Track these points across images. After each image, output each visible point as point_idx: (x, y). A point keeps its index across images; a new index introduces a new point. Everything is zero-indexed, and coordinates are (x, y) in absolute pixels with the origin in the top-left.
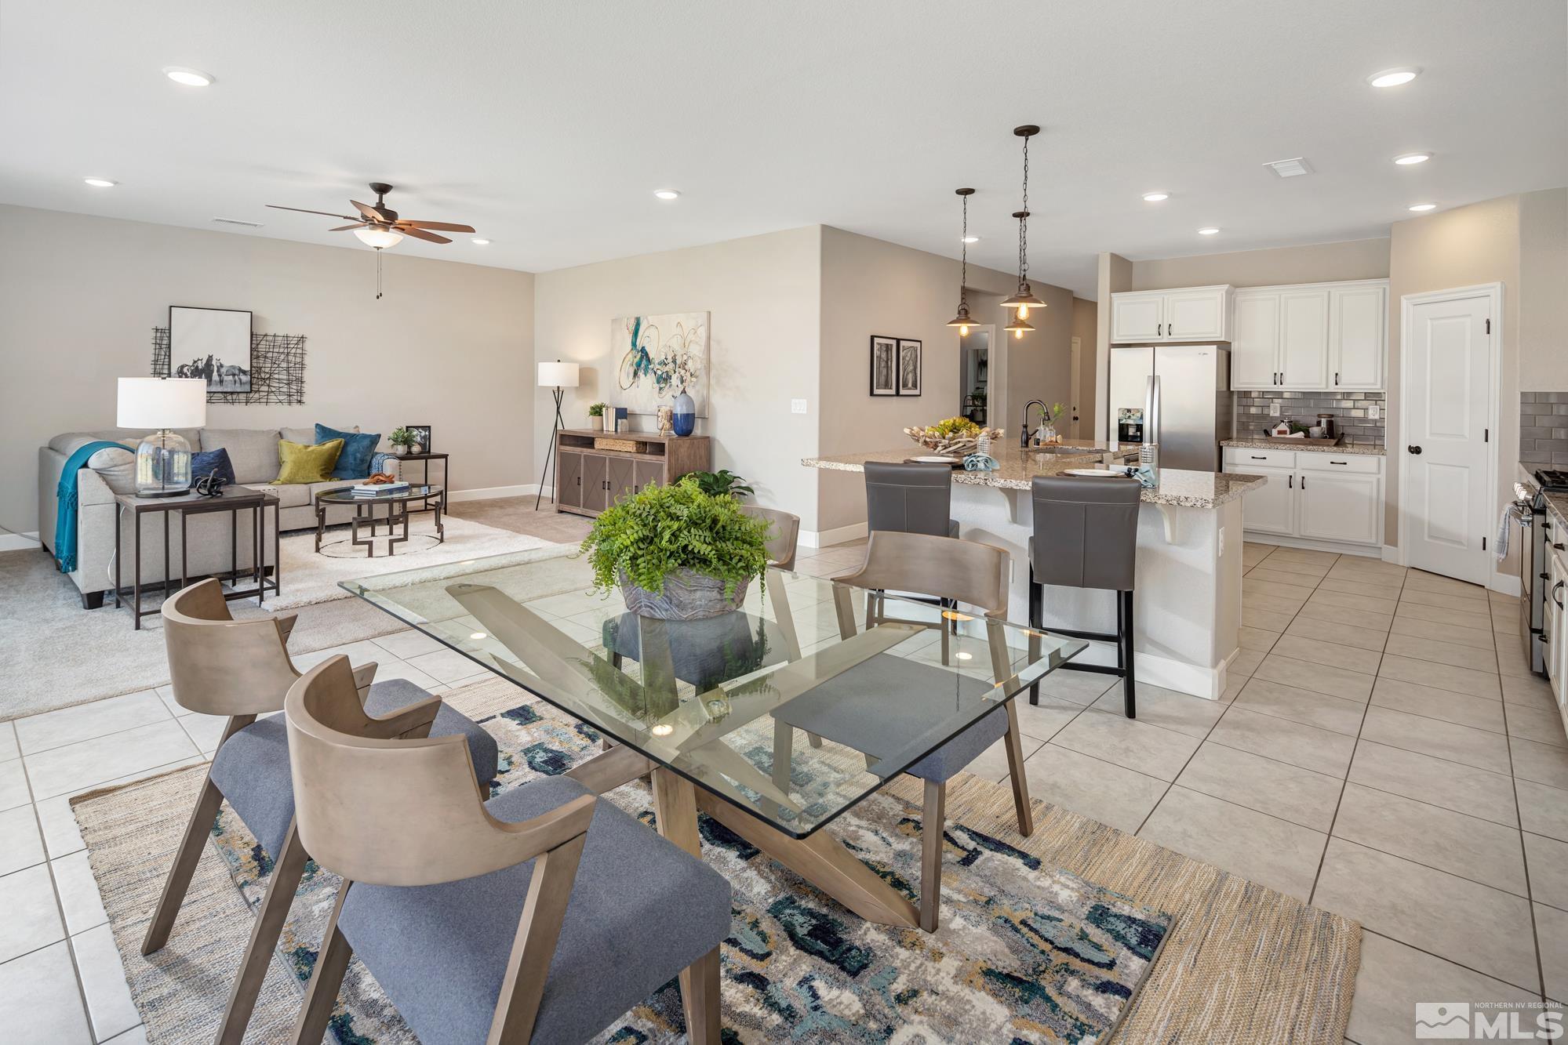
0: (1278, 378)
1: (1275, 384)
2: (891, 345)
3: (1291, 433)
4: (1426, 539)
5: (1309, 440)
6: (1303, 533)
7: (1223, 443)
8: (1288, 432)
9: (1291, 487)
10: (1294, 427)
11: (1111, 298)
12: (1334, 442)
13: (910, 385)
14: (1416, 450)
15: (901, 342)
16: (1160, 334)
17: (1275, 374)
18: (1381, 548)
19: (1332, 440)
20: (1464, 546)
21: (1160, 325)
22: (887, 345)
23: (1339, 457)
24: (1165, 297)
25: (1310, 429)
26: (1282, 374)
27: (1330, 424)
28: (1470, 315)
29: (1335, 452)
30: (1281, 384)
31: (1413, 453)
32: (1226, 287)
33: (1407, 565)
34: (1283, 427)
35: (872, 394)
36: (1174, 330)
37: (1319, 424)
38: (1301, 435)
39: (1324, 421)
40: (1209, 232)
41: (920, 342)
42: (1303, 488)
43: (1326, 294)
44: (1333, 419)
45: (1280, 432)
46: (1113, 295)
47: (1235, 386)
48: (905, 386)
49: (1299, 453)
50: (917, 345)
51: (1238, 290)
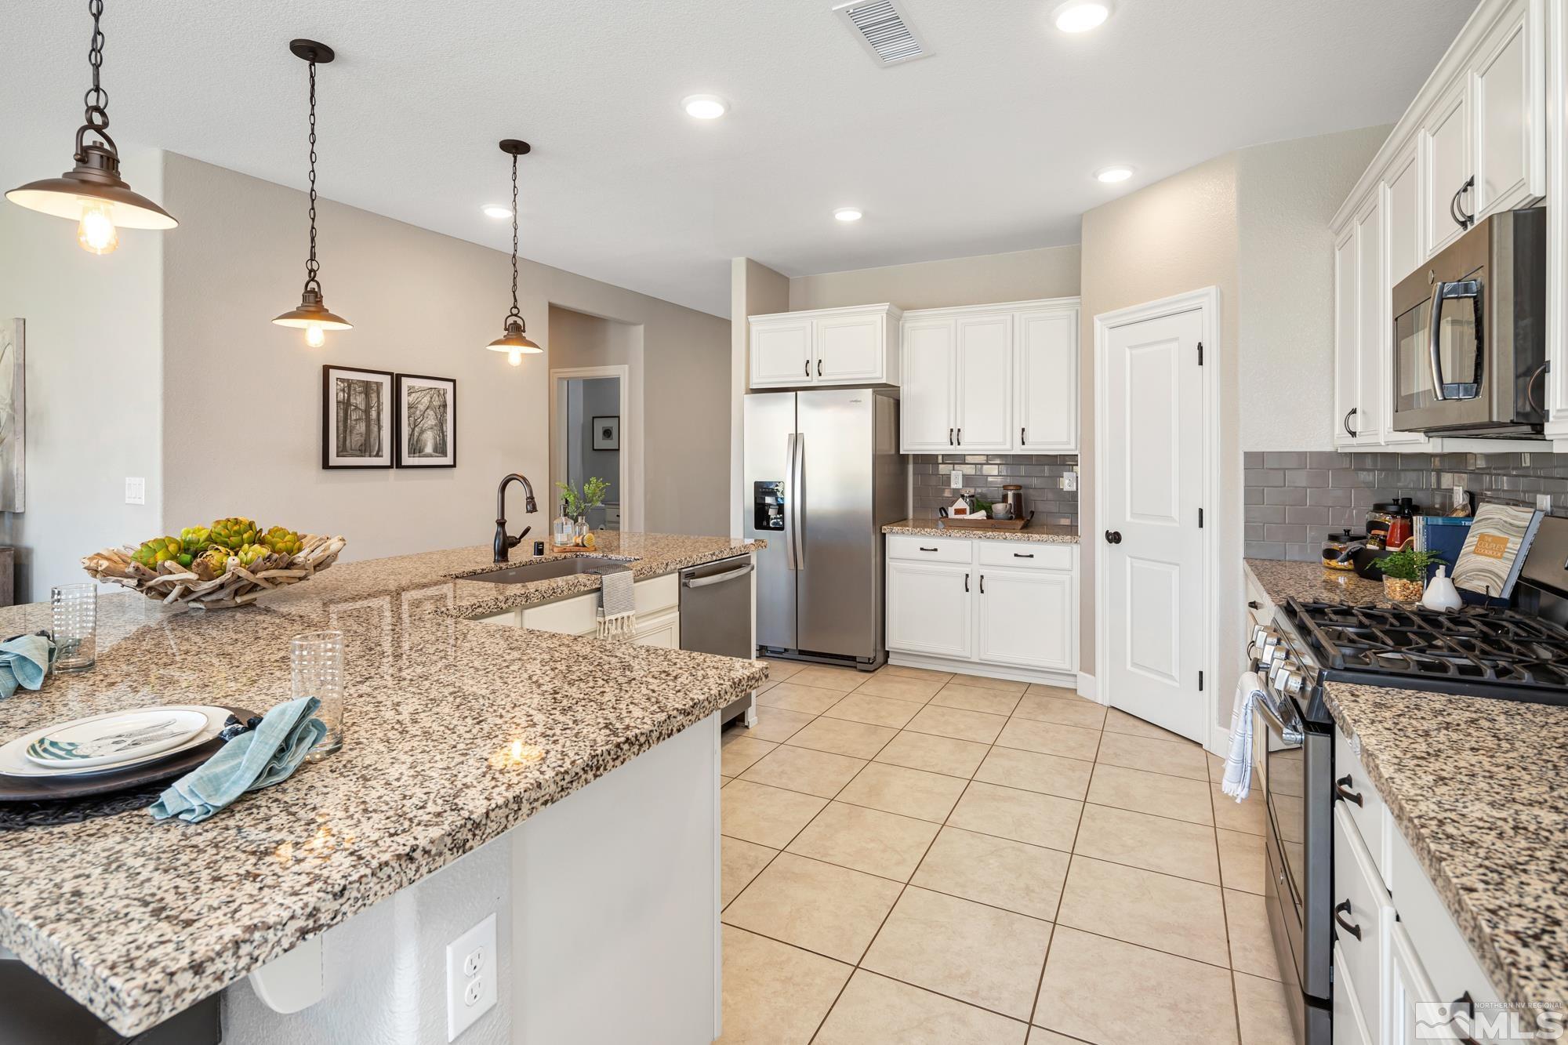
0: (955, 436)
1: (952, 444)
2: (379, 385)
3: (973, 511)
4: (1129, 667)
5: (992, 524)
6: (984, 657)
7: (886, 529)
8: (968, 511)
9: (967, 590)
10: (976, 504)
11: (748, 324)
12: (1020, 523)
13: (429, 449)
14: (1114, 538)
15: (403, 379)
16: (808, 375)
17: (952, 430)
18: (1076, 676)
19: (1018, 522)
20: (1175, 680)
21: (808, 362)
22: (367, 385)
23: (1024, 548)
24: (815, 322)
25: (993, 506)
26: (959, 430)
27: (1018, 498)
28: (1176, 339)
29: (1019, 540)
30: (959, 444)
31: (1110, 541)
32: (886, 306)
33: (1107, 704)
34: (961, 504)
35: (326, 465)
36: (824, 368)
37: (1005, 499)
38: (981, 515)
39: (1010, 494)
40: (848, 216)
41: (454, 381)
42: (982, 592)
43: (1009, 318)
44: (1021, 492)
45: (958, 512)
46: (752, 318)
47: (905, 448)
48: (416, 449)
49: (976, 542)
50: (449, 386)
51: (907, 314)
